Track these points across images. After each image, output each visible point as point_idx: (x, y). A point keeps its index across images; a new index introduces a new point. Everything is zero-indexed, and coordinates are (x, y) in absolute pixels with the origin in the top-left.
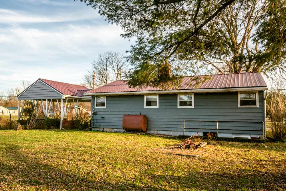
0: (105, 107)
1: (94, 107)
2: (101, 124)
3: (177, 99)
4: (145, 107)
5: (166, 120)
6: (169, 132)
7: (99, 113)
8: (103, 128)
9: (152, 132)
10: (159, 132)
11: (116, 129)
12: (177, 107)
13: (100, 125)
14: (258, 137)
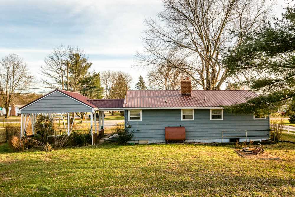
0: (141, 120)
1: (128, 121)
2: (137, 137)
3: (210, 113)
4: (182, 119)
5: (200, 130)
6: (203, 140)
7: (133, 126)
8: (139, 140)
9: (189, 141)
10: (194, 141)
11: (152, 141)
12: (210, 119)
13: (135, 138)
14: (265, 139)
